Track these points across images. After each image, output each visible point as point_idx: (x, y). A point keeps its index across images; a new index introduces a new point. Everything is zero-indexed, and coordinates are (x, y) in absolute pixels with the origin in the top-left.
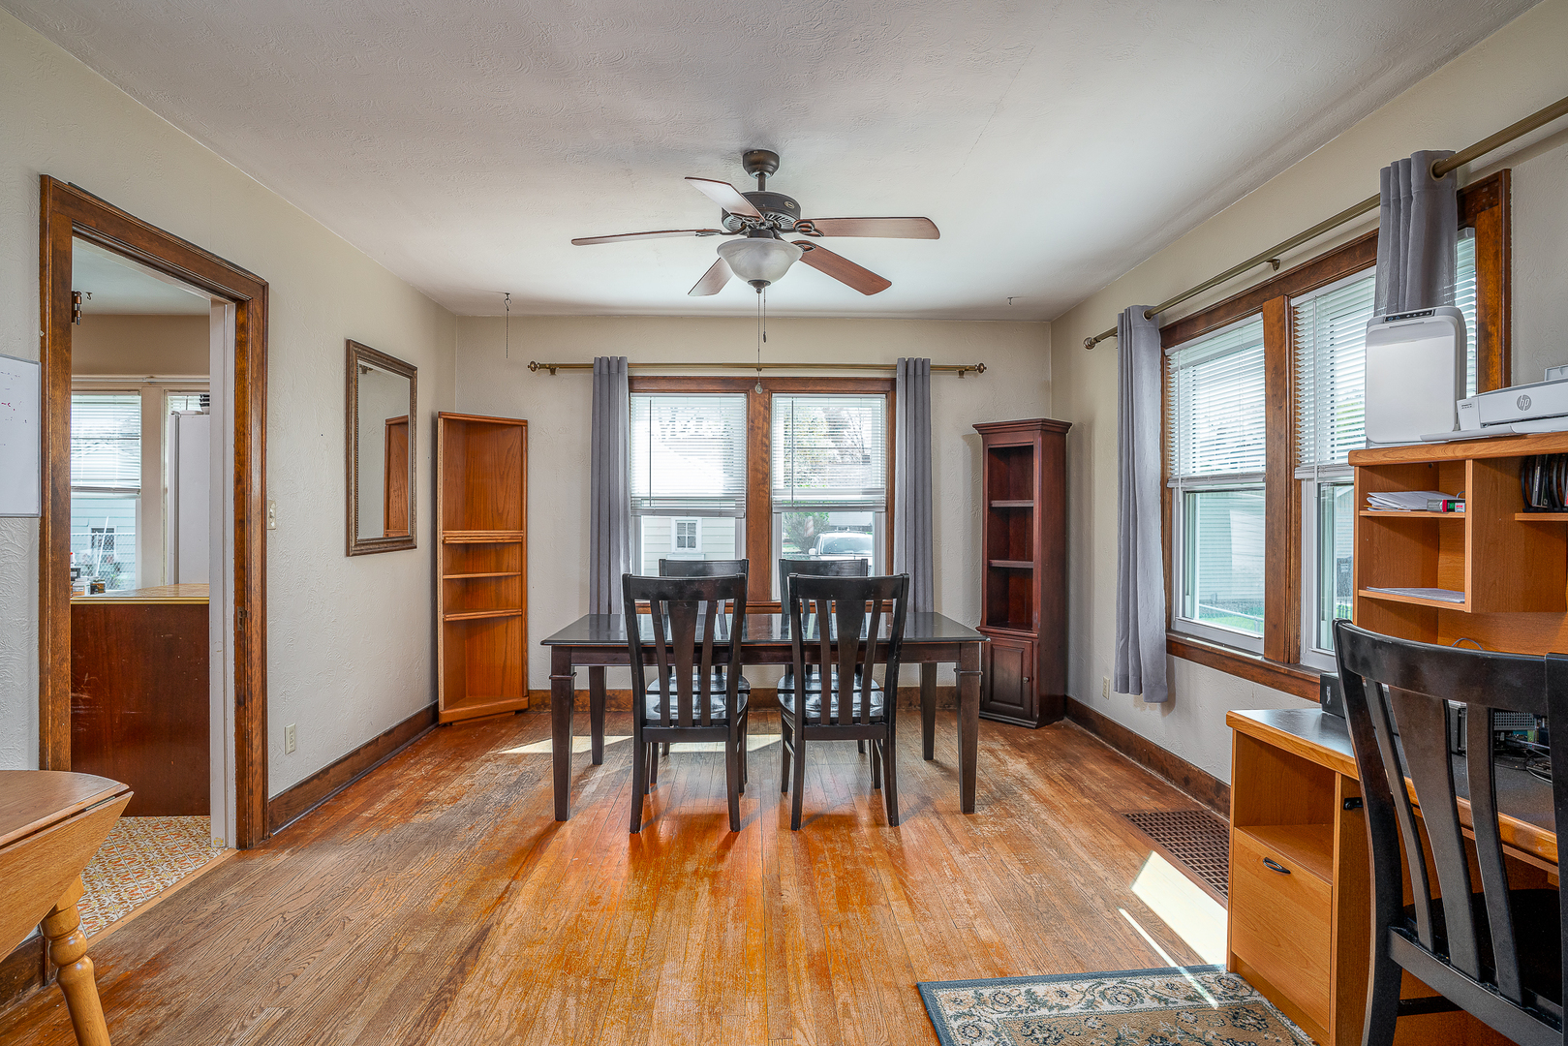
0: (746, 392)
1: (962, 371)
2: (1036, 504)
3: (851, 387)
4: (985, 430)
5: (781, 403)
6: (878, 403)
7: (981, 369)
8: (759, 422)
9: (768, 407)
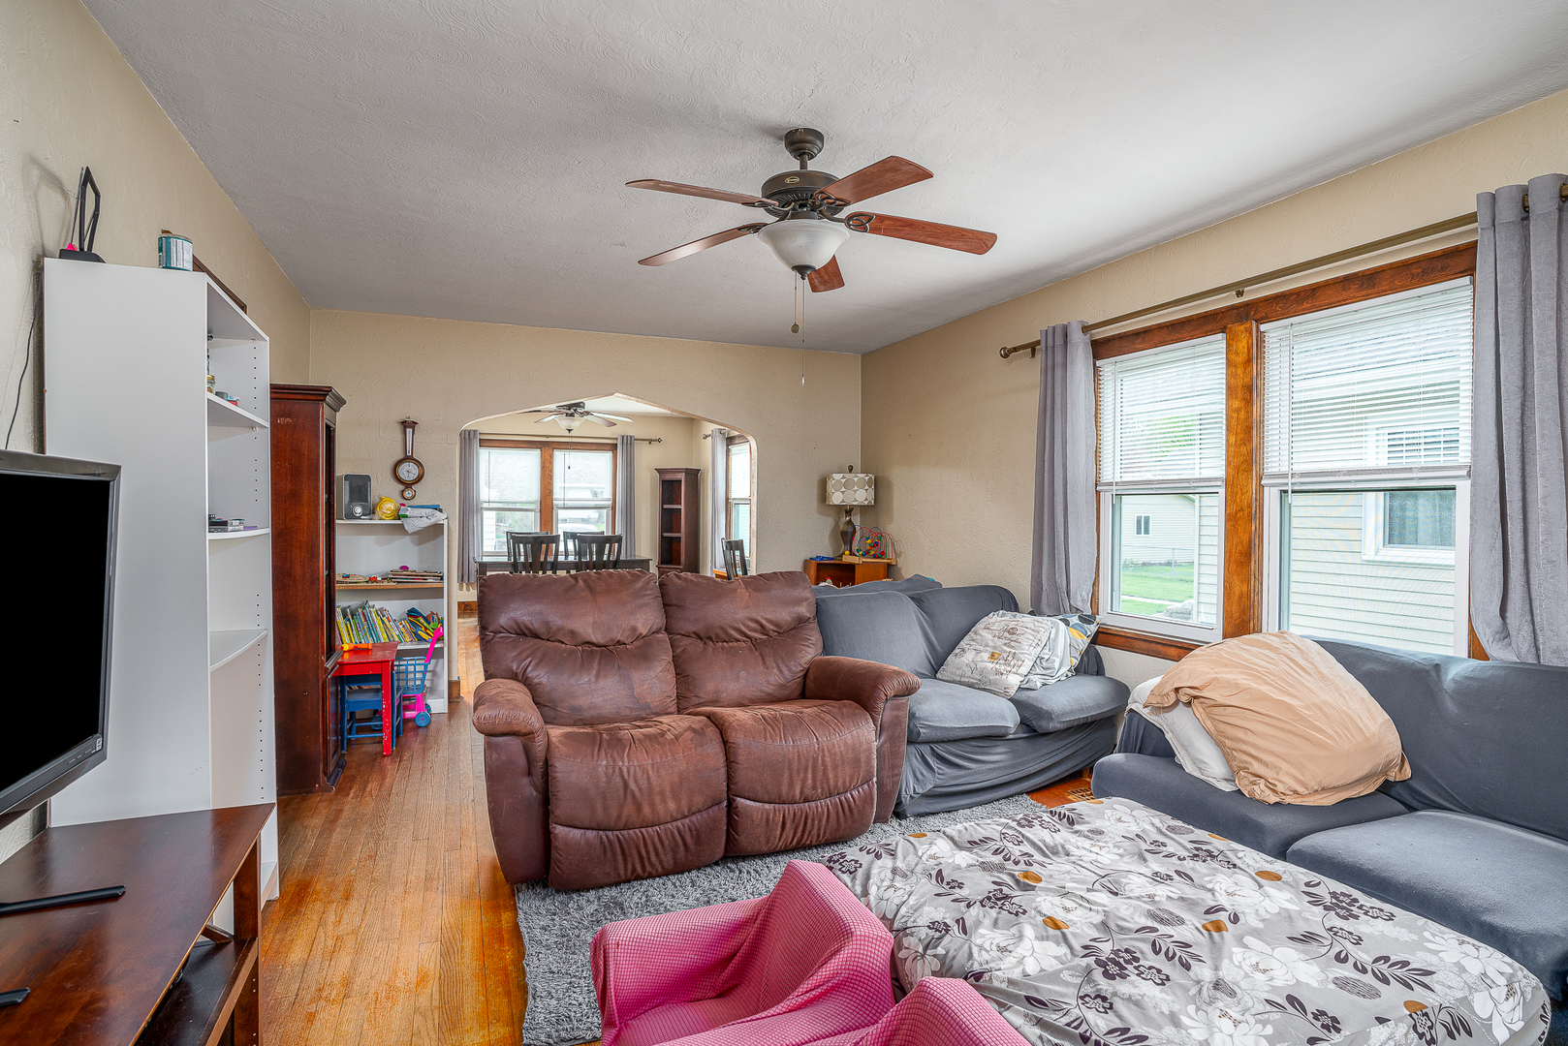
0: (541, 449)
1: (650, 441)
2: (682, 507)
3: (594, 447)
4: (660, 471)
5: (559, 456)
6: (609, 455)
7: (659, 441)
8: (547, 464)
9: (552, 457)
